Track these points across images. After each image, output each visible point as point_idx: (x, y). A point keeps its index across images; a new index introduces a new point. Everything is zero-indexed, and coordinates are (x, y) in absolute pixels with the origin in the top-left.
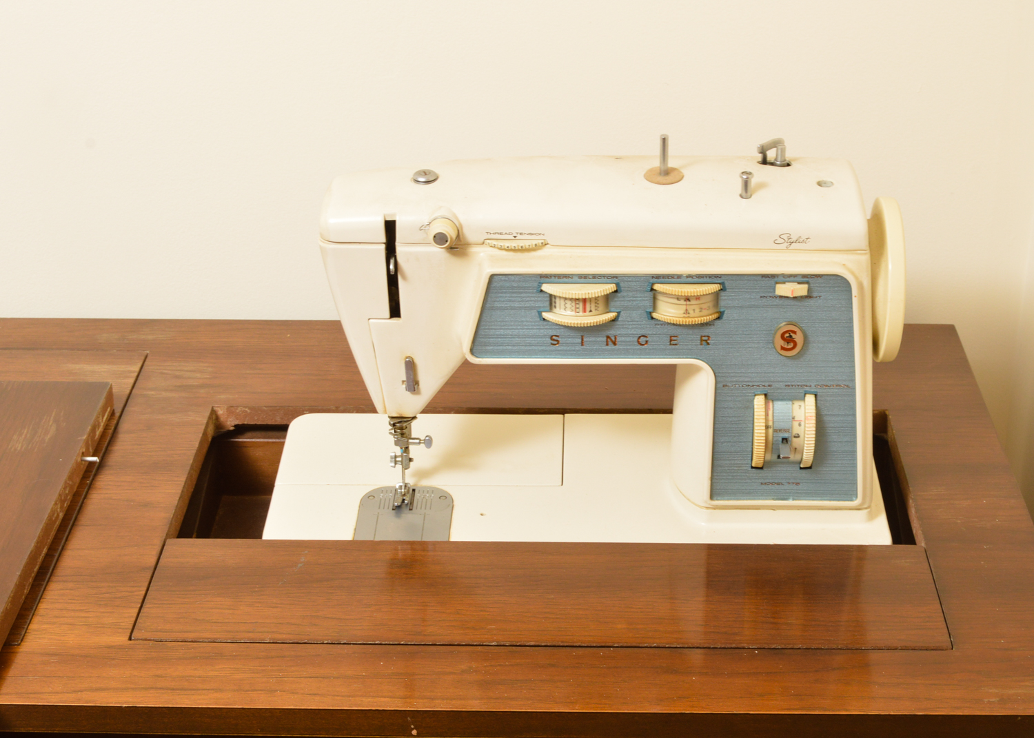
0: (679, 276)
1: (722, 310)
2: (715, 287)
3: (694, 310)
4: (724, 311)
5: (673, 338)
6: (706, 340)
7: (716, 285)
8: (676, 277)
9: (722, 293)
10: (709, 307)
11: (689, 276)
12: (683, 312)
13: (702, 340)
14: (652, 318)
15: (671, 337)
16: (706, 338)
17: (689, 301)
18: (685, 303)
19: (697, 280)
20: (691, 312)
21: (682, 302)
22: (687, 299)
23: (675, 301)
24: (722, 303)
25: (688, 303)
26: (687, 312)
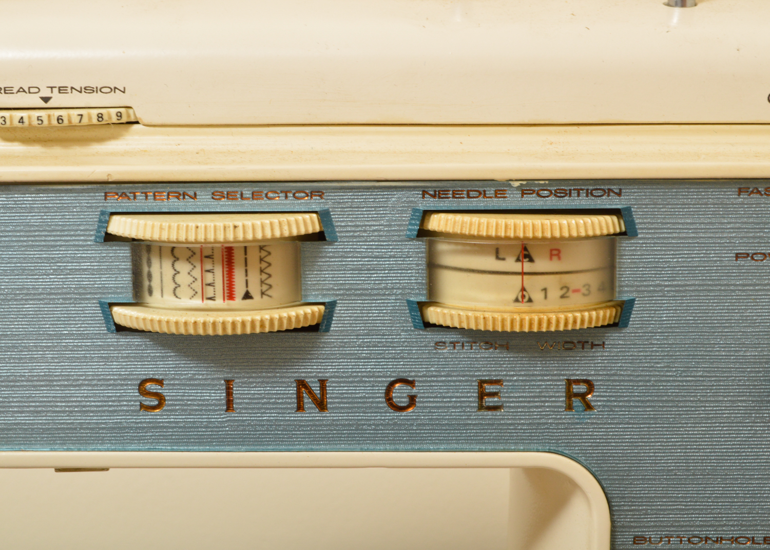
0: (500, 187)
1: (625, 297)
2: (608, 224)
3: (545, 290)
4: (631, 302)
5: (489, 388)
6: (583, 396)
7: (608, 218)
8: (491, 192)
9: (626, 246)
10: (587, 286)
11: (529, 187)
12: (514, 297)
13: (570, 395)
14: (427, 325)
15: (481, 383)
16: (582, 388)
17: (531, 260)
18: (517, 267)
19: (552, 202)
20: (537, 296)
21: (510, 264)
22: (525, 251)
23: (490, 262)
24: (626, 276)
25: (528, 267)
26: (524, 297)
